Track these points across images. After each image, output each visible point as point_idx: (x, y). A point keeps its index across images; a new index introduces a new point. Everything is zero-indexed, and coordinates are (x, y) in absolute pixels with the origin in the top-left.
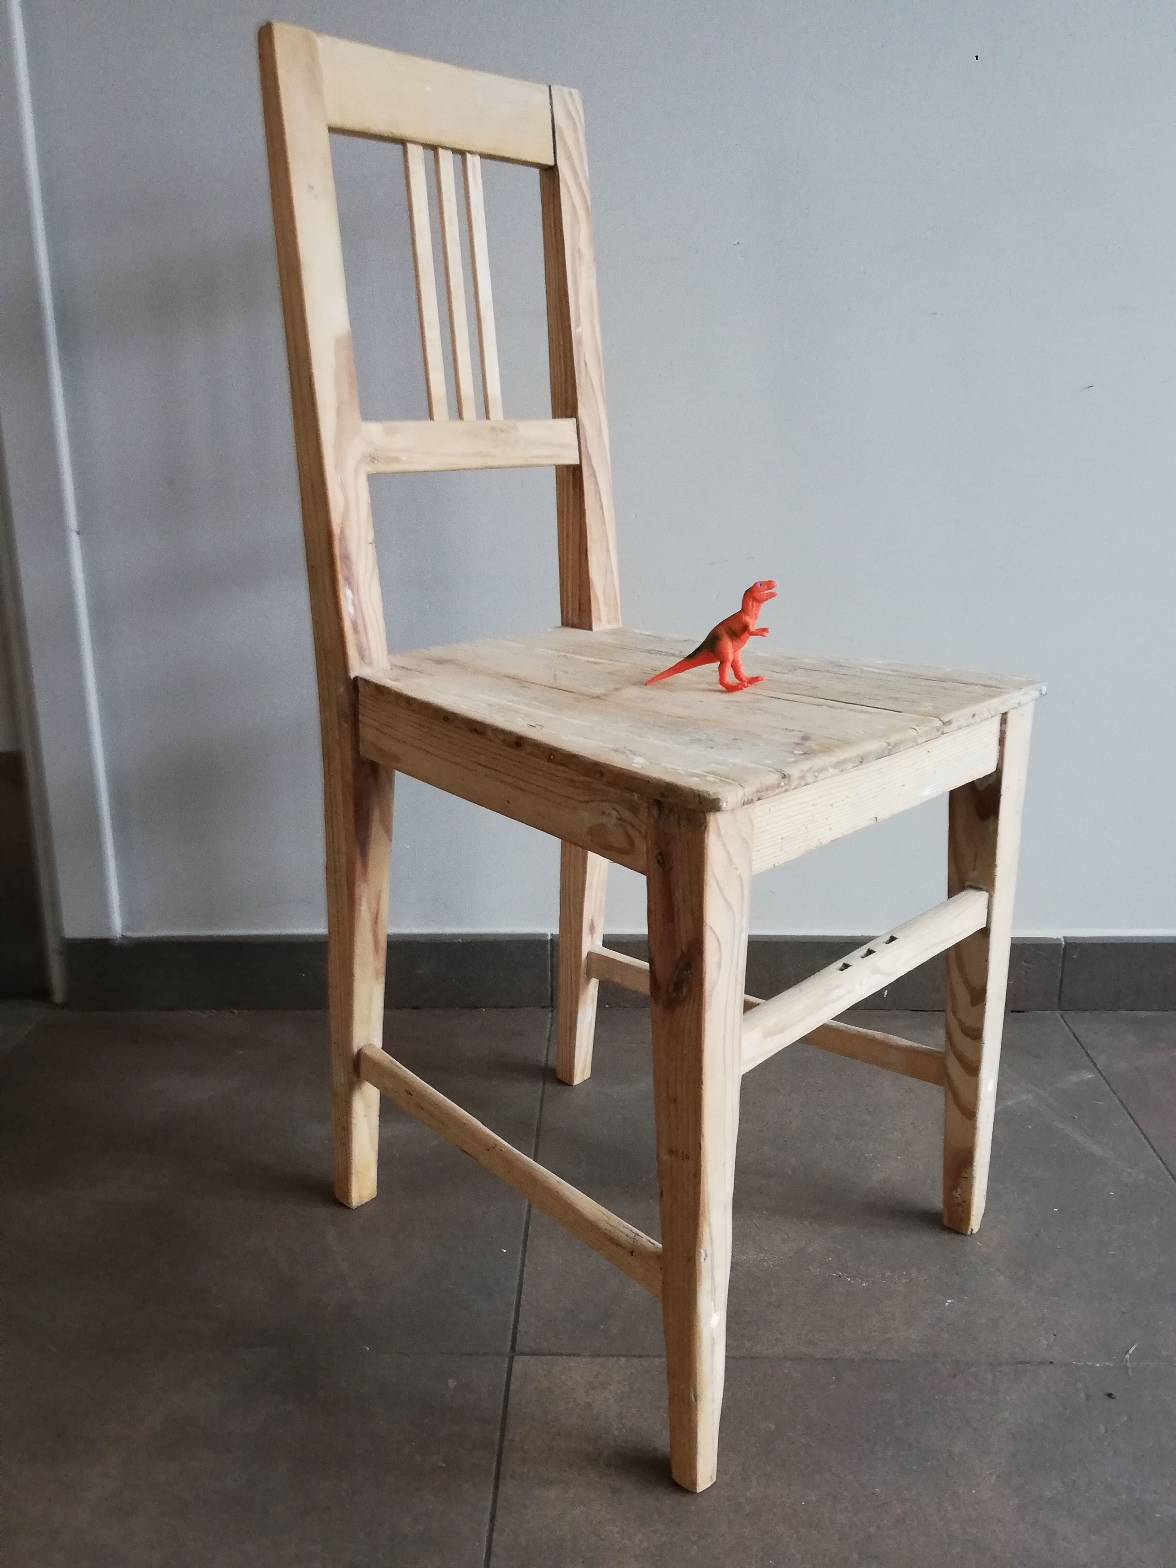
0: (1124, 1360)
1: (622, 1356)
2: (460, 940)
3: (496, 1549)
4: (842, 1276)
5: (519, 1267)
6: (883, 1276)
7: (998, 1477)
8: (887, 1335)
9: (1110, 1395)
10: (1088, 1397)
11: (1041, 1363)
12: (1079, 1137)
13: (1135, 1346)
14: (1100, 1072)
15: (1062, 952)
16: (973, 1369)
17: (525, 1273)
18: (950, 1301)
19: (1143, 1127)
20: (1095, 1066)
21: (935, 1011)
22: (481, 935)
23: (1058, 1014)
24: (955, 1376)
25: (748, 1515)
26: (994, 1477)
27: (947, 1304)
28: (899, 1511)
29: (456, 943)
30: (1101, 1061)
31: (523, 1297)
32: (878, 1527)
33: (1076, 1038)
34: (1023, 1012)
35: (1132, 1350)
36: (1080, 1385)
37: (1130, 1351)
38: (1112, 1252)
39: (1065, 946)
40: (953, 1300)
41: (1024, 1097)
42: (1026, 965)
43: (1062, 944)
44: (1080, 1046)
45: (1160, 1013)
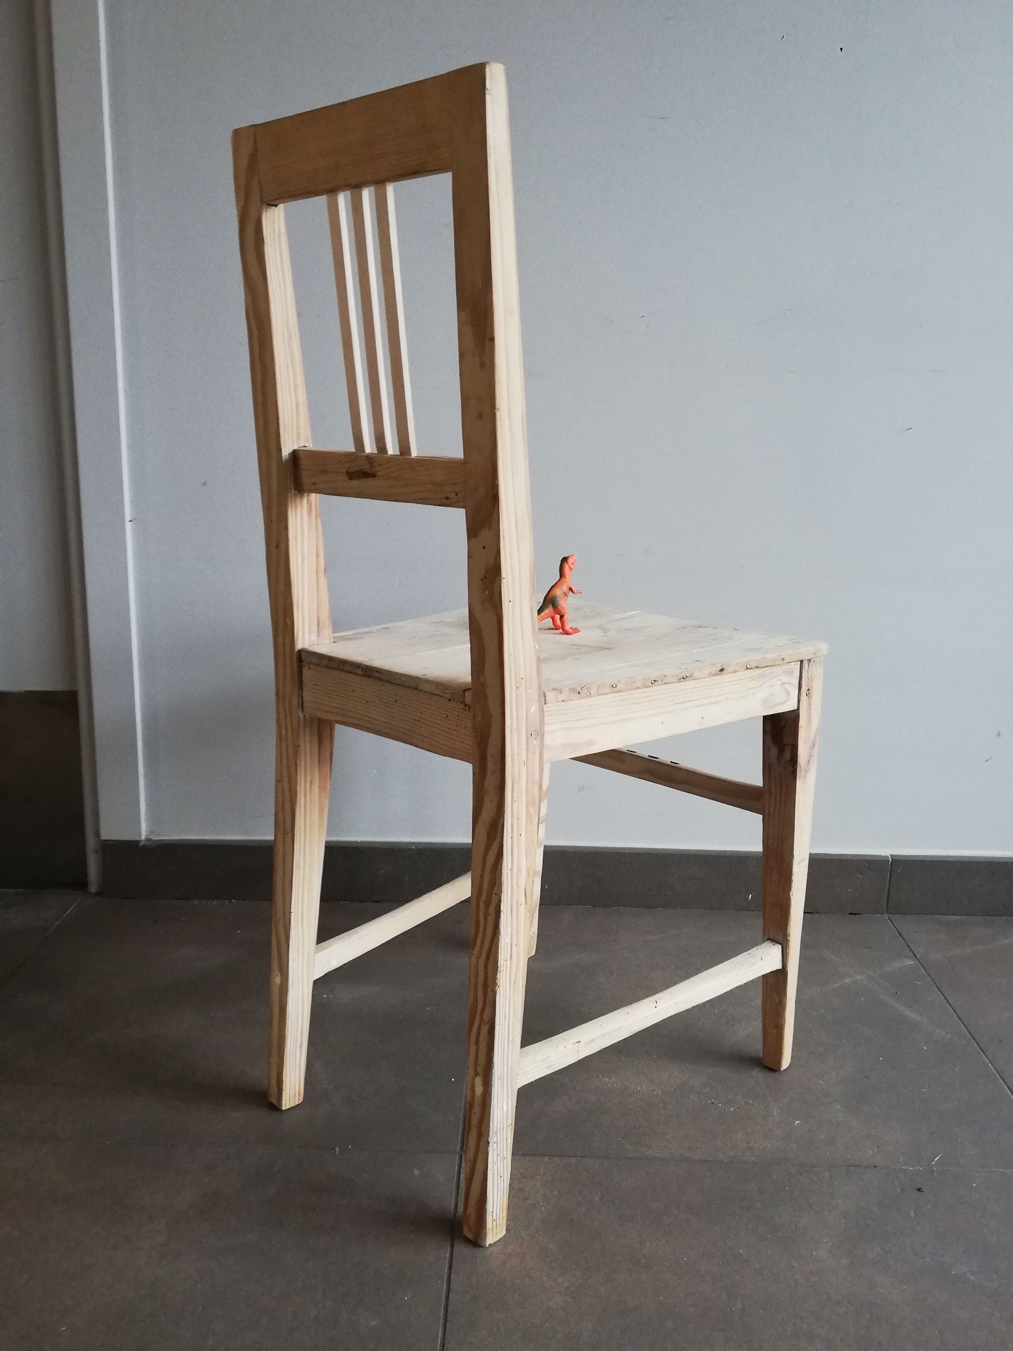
0: (931, 1165)
1: (546, 1155)
2: (414, 847)
3: (454, 1285)
4: (715, 1103)
6: (747, 1103)
7: (833, 1244)
8: (749, 1145)
9: (919, 1190)
10: (903, 1191)
11: (867, 1167)
12: (901, 1008)
13: (940, 1156)
14: (919, 960)
15: (890, 866)
16: (815, 1169)
18: (798, 1122)
19: (951, 1001)
20: (915, 955)
22: (431, 843)
23: (886, 916)
24: (801, 1174)
26: (830, 1243)
27: (796, 1124)
28: (758, 1266)
29: (410, 849)
30: (919, 951)
32: (742, 1276)
33: (901, 935)
34: (859, 914)
35: (937, 1158)
36: (896, 1183)
37: (936, 1159)
38: (924, 1090)
39: (892, 863)
40: (800, 1121)
41: (858, 977)
42: (861, 876)
43: (889, 860)
44: (903, 941)
45: (967, 918)
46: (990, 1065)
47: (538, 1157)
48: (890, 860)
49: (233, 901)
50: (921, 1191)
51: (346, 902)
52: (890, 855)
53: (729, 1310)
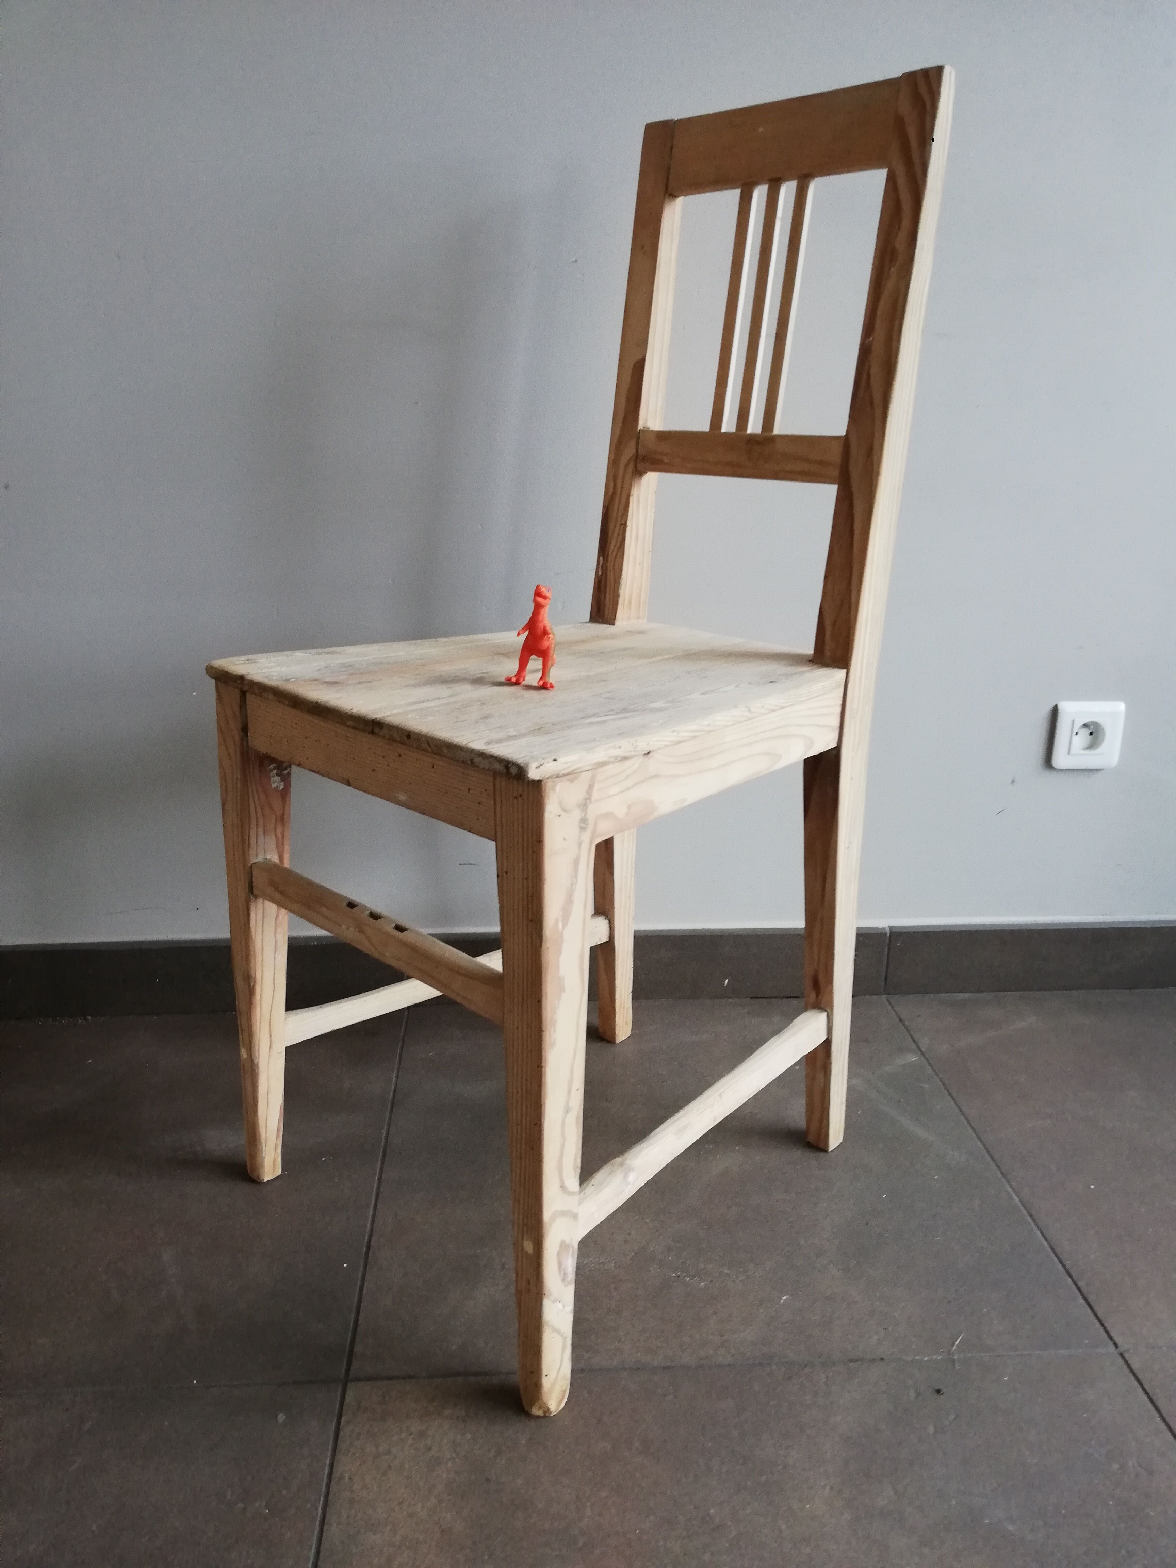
0: (951, 1352)
4: (681, 1276)
5: (359, 1283)
6: (721, 1273)
7: (832, 1488)
8: (724, 1338)
9: (938, 1391)
10: (918, 1394)
11: (872, 1360)
12: (905, 1121)
13: (962, 1336)
14: (923, 1054)
15: (887, 941)
16: (808, 1370)
17: (364, 1288)
18: (785, 1298)
19: (964, 1109)
20: (919, 1048)
21: (771, 998)
23: (884, 997)
24: (790, 1378)
25: (581, 1549)
26: (828, 1488)
27: (782, 1301)
28: (734, 1533)
30: (924, 1043)
31: (362, 1315)
32: (712, 1554)
33: (902, 1023)
35: (958, 1341)
36: (910, 1382)
37: (956, 1343)
38: (938, 1238)
39: (890, 935)
40: (788, 1297)
43: (887, 934)
44: (905, 1029)
45: (976, 995)
48: (888, 931)
49: (89, 1018)
50: (941, 1393)
52: (889, 927)
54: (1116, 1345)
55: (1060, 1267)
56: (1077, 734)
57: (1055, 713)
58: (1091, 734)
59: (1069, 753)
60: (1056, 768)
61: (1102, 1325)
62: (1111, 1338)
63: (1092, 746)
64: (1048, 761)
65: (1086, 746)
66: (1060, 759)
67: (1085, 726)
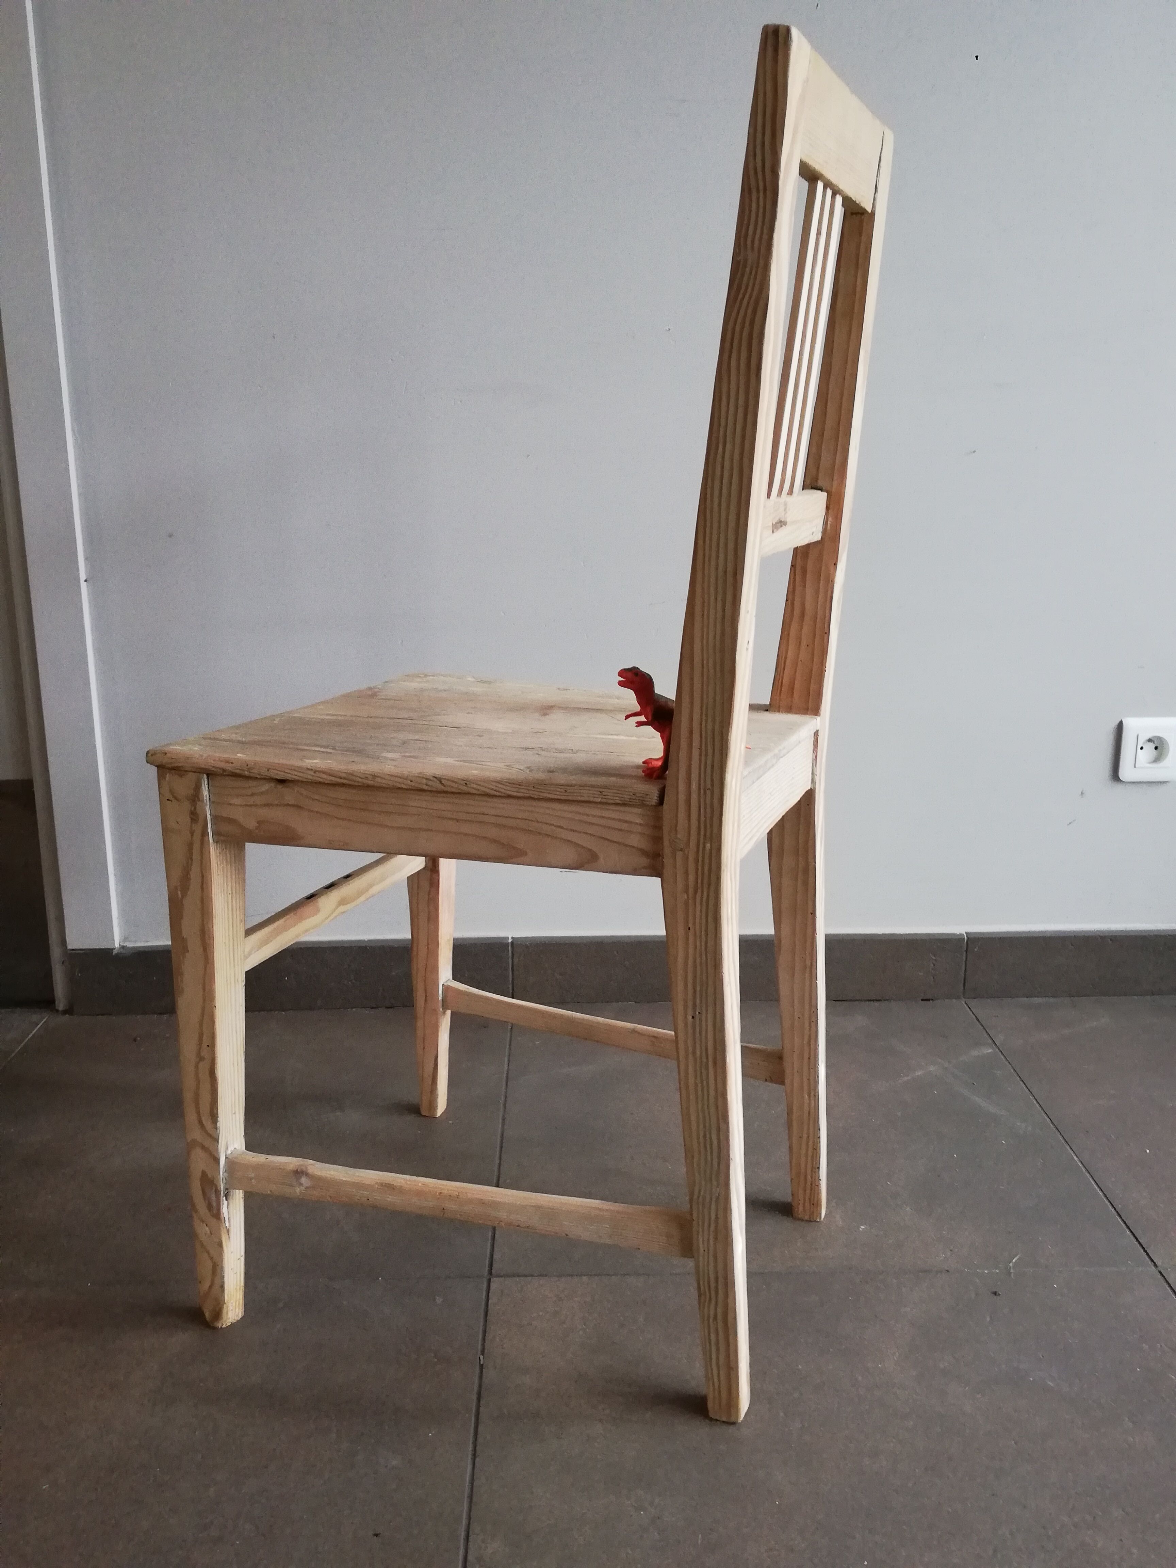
0: (1008, 1267)
1: (584, 1275)
7: (901, 1354)
8: (809, 1254)
9: (995, 1293)
10: (977, 1295)
11: (938, 1272)
12: (977, 1099)
13: (1018, 1256)
14: (998, 1048)
15: (965, 945)
16: (881, 1277)
18: (863, 1227)
20: (994, 1042)
23: (962, 1001)
24: (866, 1282)
26: (898, 1354)
27: (861, 1229)
28: (818, 1381)
30: (999, 1039)
32: (801, 1393)
33: (978, 1020)
34: (932, 1000)
35: (1016, 1259)
36: (970, 1287)
37: (1014, 1261)
38: (1002, 1187)
39: (967, 941)
40: (865, 1226)
41: (932, 1068)
42: (934, 958)
43: (964, 939)
44: (982, 1028)
45: (1052, 1000)
46: (1075, 1158)
47: (575, 1277)
48: (966, 938)
50: (997, 1295)
51: (354, 1009)
52: (966, 933)
53: (787, 1430)
54: (1156, 1265)
55: (1113, 1210)
56: (1142, 748)
57: (1120, 727)
58: (1156, 748)
59: (1135, 767)
60: (1121, 779)
61: (1145, 1251)
62: (1152, 1261)
63: (1157, 760)
64: (1115, 775)
65: (1152, 761)
66: (1126, 772)
67: (1150, 740)
